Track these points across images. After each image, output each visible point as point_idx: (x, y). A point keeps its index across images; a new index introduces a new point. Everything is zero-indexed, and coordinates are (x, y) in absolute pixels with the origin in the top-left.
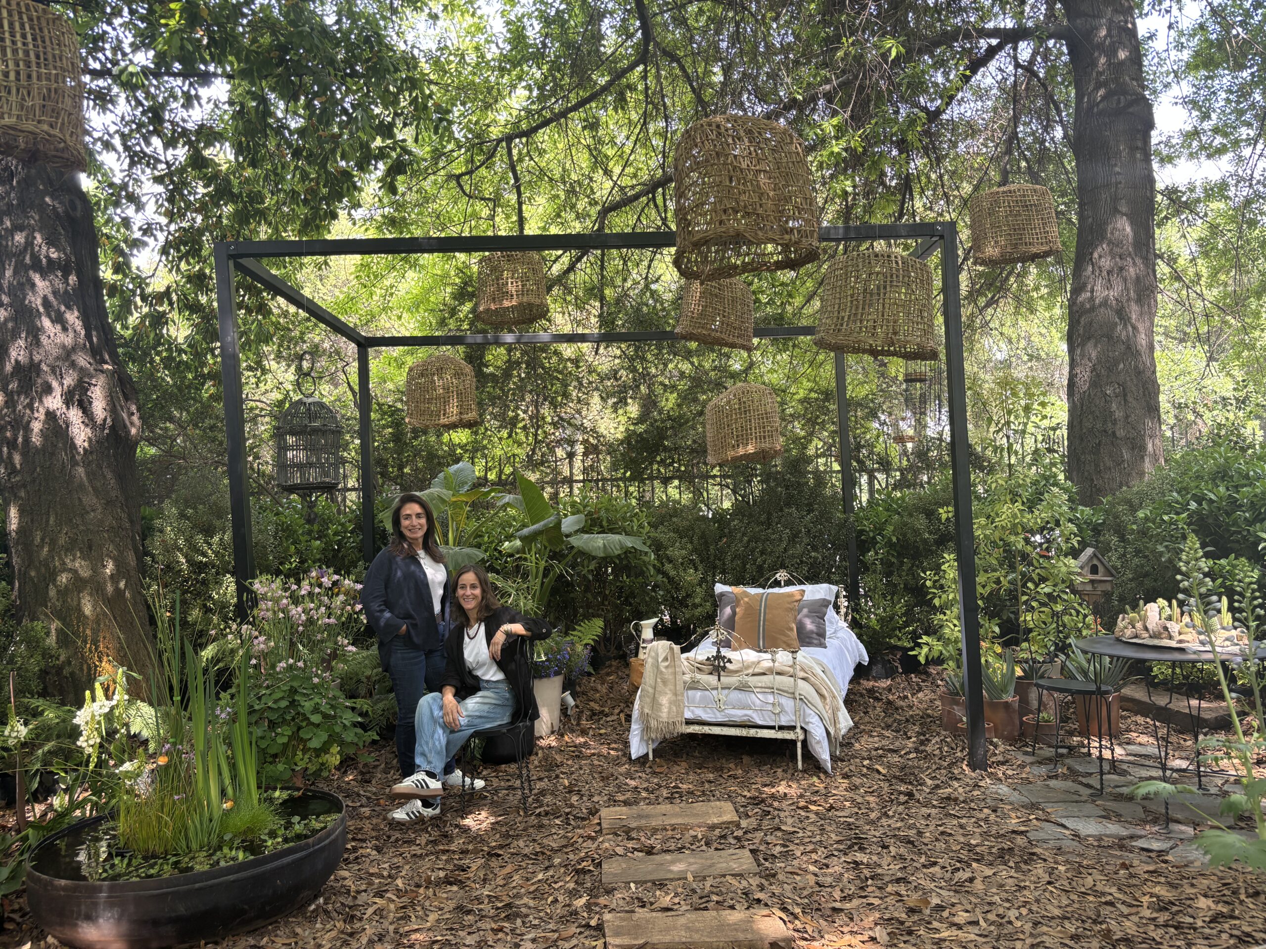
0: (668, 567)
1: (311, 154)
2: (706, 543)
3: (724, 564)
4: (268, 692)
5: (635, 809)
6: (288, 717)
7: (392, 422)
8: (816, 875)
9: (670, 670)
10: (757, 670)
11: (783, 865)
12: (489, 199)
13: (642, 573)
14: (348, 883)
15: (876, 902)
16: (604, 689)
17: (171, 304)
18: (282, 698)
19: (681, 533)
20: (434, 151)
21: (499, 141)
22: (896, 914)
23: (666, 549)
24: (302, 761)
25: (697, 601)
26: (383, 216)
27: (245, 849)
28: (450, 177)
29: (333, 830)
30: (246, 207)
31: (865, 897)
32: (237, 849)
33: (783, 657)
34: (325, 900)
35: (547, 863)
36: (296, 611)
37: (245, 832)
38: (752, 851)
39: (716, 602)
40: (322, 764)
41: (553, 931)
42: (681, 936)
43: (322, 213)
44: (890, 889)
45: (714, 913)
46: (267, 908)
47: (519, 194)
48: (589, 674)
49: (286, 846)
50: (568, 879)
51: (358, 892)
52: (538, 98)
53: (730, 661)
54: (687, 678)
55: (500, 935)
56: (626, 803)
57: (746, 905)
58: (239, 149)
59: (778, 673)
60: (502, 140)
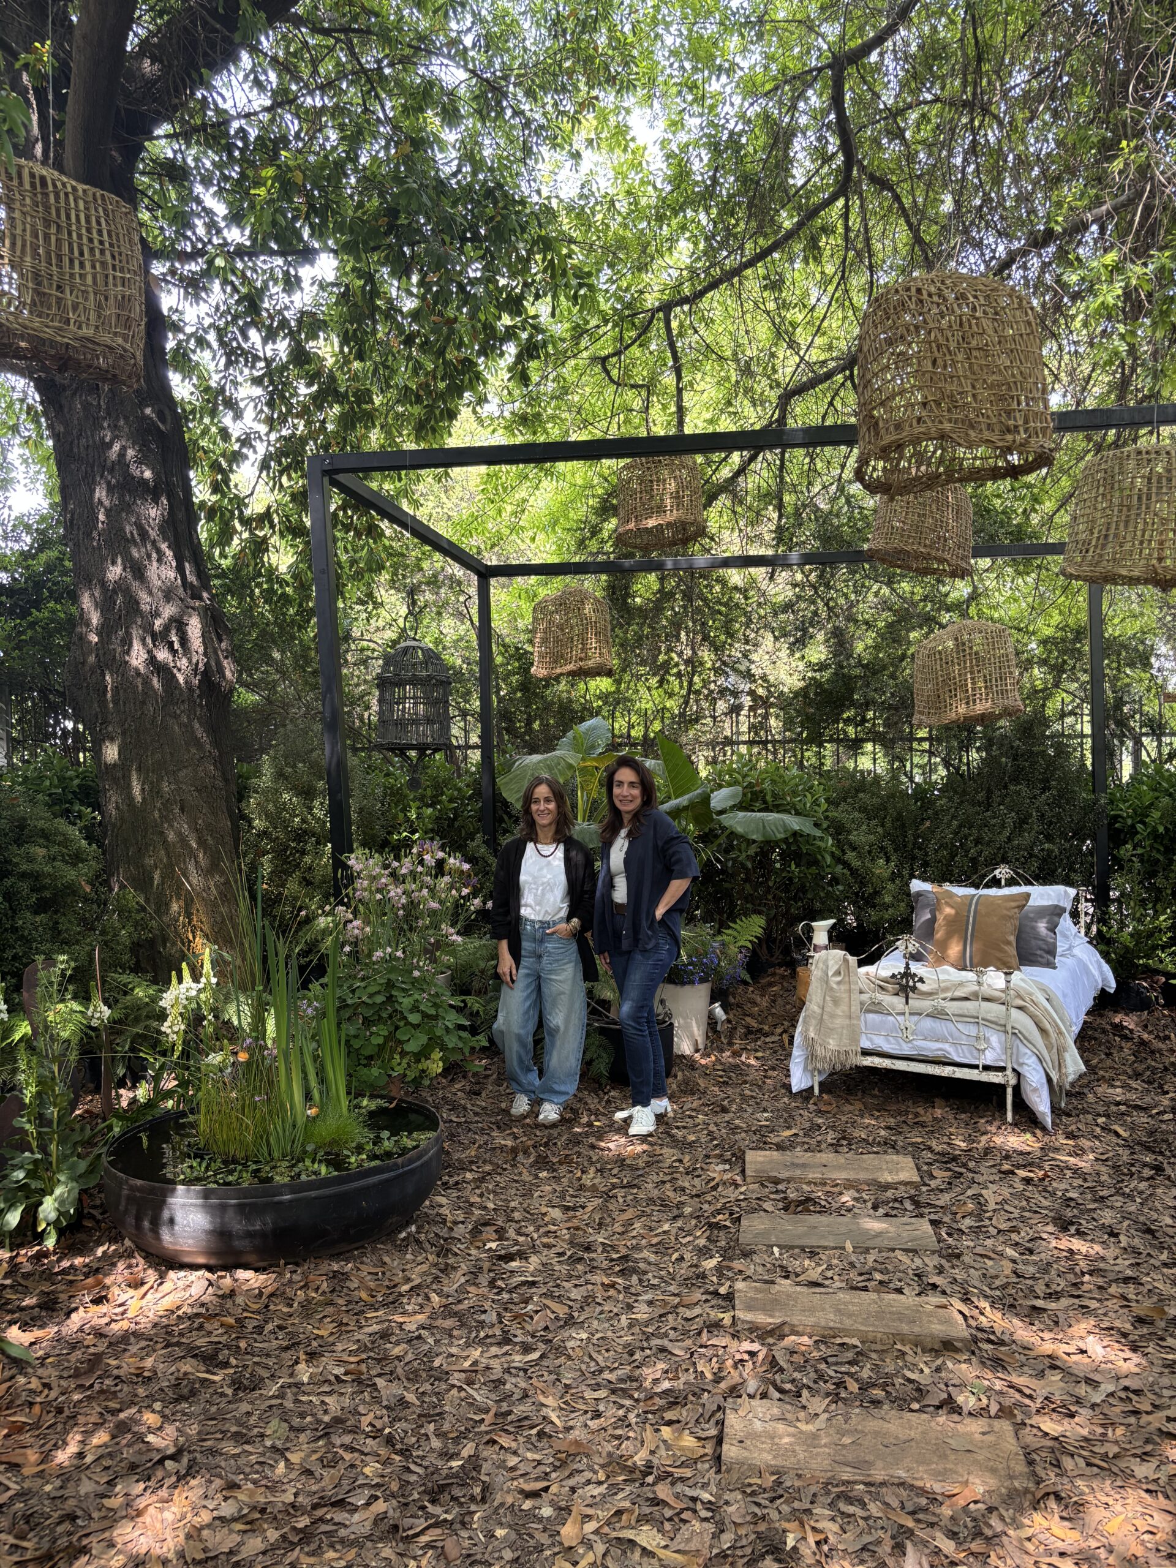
0: (850, 856)
1: (426, 341)
2: (903, 826)
3: (926, 854)
4: (363, 984)
5: (788, 1156)
6: (384, 1015)
7: (520, 668)
8: (1014, 1262)
9: (843, 987)
10: (958, 994)
11: (972, 1244)
12: (642, 386)
13: (816, 863)
14: (445, 1211)
15: (1094, 1304)
16: (764, 1002)
17: (272, 526)
18: (379, 992)
19: (870, 813)
20: (574, 328)
21: (654, 311)
22: (1117, 1324)
23: (849, 832)
24: (399, 1066)
25: (888, 899)
26: (512, 413)
27: (329, 1163)
28: (594, 359)
29: (426, 1151)
30: (352, 408)
31: (1078, 1297)
32: (320, 1162)
33: (995, 979)
34: (418, 1228)
35: (675, 1212)
36: (395, 892)
37: (330, 1144)
38: (933, 1222)
39: (912, 902)
40: (423, 1071)
41: (674, 1295)
42: (828, 1318)
43: (437, 412)
44: (1113, 1289)
45: (874, 1296)
46: (352, 1232)
47: (679, 378)
48: (745, 983)
49: (373, 1164)
50: (699, 1234)
51: (455, 1223)
52: (705, 253)
53: (921, 980)
54: (865, 997)
55: (612, 1292)
56: (780, 1147)
57: (918, 1290)
58: (345, 340)
59: (986, 999)
60: (659, 309)
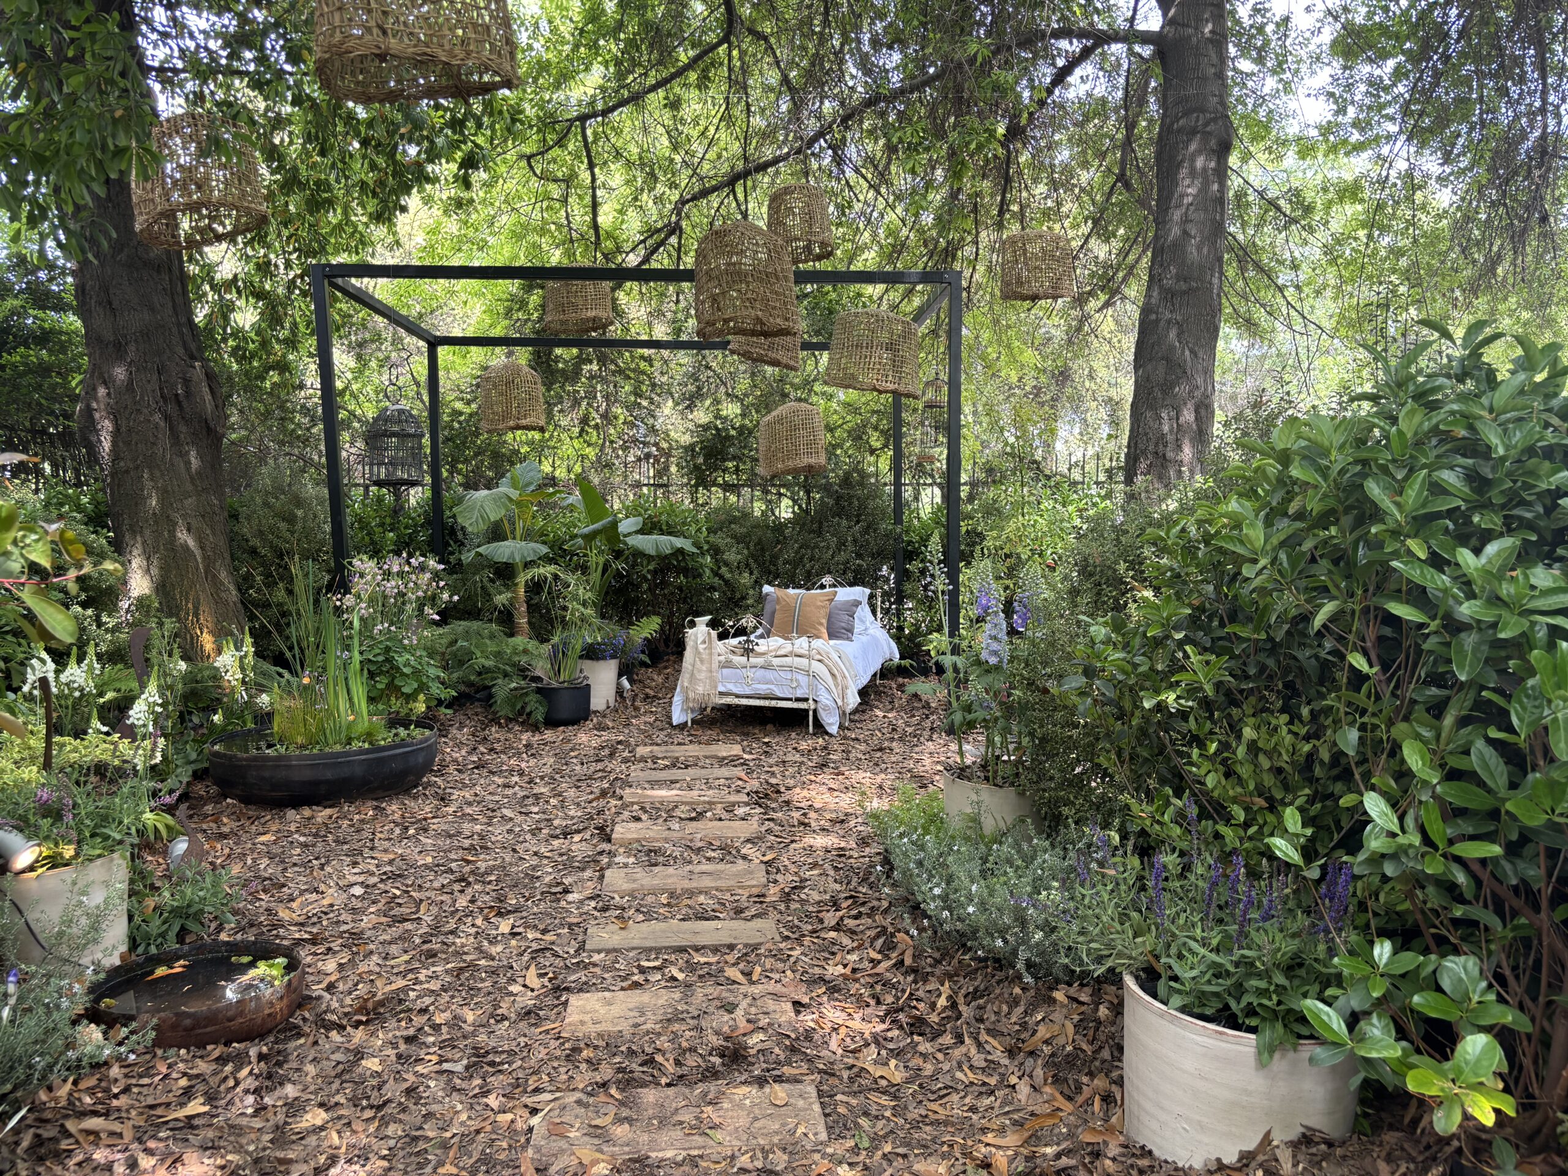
0: (724, 570)
1: (379, 144)
2: (762, 548)
3: (778, 569)
5: (664, 748)
9: (707, 651)
10: (780, 653)
12: (562, 180)
13: (699, 575)
17: (239, 292)
19: (738, 539)
21: (573, 121)
23: (723, 552)
27: (367, 743)
28: (521, 157)
29: (429, 739)
32: (363, 741)
33: (805, 644)
34: (423, 789)
37: (365, 733)
39: (764, 599)
48: (646, 664)
50: (605, 782)
52: (615, 76)
53: (757, 644)
54: (721, 658)
56: (659, 745)
59: (797, 656)
60: (578, 119)
